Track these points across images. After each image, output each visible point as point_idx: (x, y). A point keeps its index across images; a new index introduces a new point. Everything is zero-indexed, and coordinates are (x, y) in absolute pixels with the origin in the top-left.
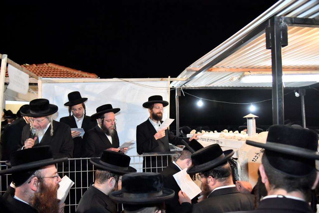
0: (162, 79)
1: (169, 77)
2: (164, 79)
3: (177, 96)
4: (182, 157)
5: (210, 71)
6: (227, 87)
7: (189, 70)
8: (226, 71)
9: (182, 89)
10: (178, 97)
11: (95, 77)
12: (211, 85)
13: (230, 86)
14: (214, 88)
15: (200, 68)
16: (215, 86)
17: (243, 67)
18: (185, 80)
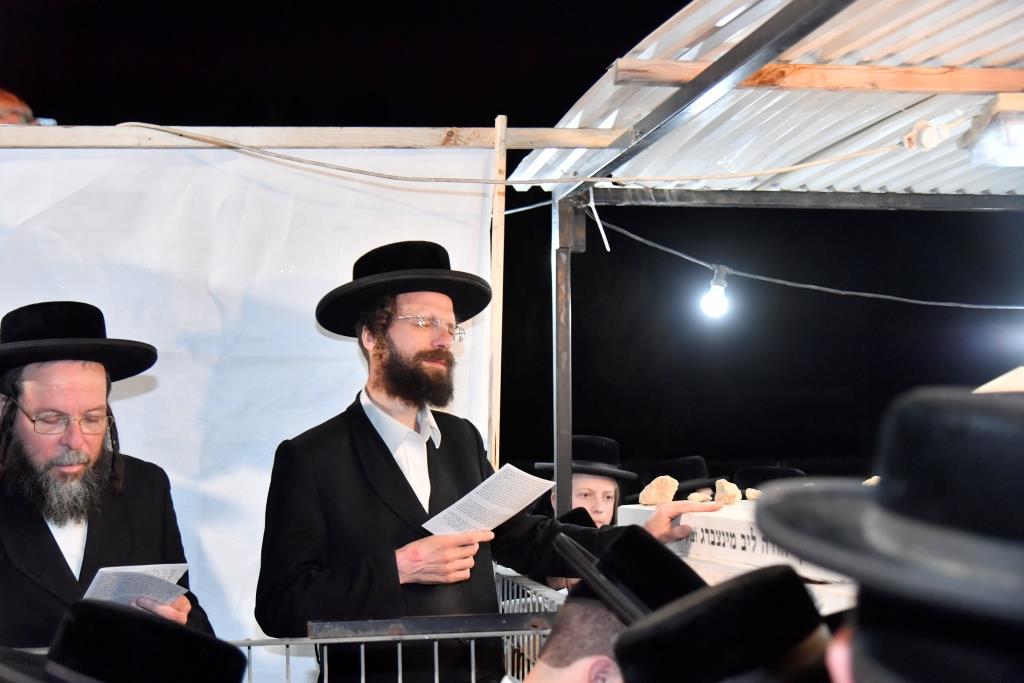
0: (450, 135)
1: (501, 120)
2: (465, 132)
3: (562, 248)
4: (559, 648)
5: (771, 83)
6: (894, 194)
7: (629, 75)
8: (873, 84)
9: (592, 204)
10: (564, 257)
11: (14, 113)
12: (790, 184)
13: (918, 189)
14: (807, 203)
15: (702, 67)
16: (814, 187)
17: (989, 61)
18: (611, 146)
